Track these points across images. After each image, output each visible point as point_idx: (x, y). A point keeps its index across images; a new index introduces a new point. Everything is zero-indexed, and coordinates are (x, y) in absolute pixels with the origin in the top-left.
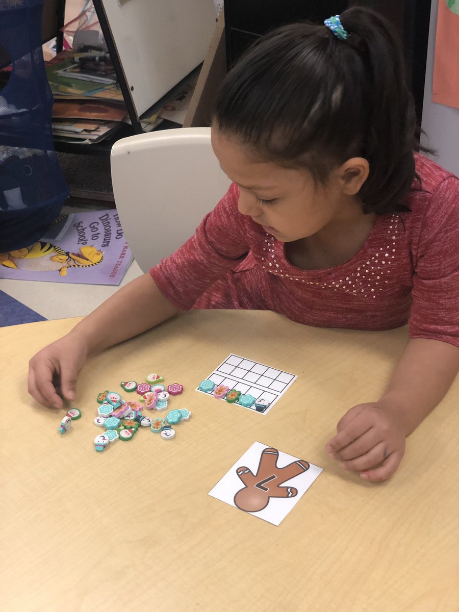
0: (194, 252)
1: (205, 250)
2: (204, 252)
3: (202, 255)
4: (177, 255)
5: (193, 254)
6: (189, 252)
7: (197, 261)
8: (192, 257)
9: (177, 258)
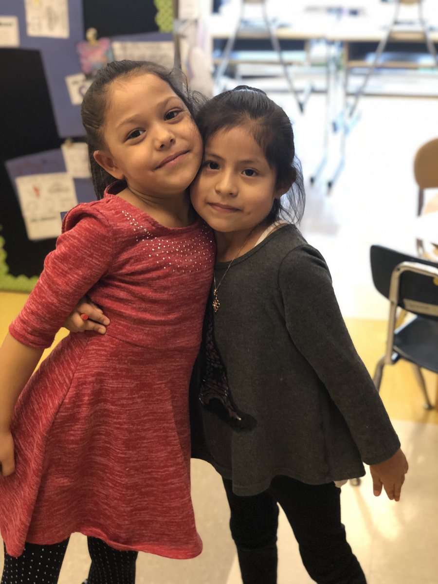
0: (44, 295)
1: (54, 290)
2: (53, 292)
3: (51, 295)
4: (30, 302)
5: (44, 298)
6: (40, 297)
7: (49, 302)
8: (44, 300)
9: (31, 305)
